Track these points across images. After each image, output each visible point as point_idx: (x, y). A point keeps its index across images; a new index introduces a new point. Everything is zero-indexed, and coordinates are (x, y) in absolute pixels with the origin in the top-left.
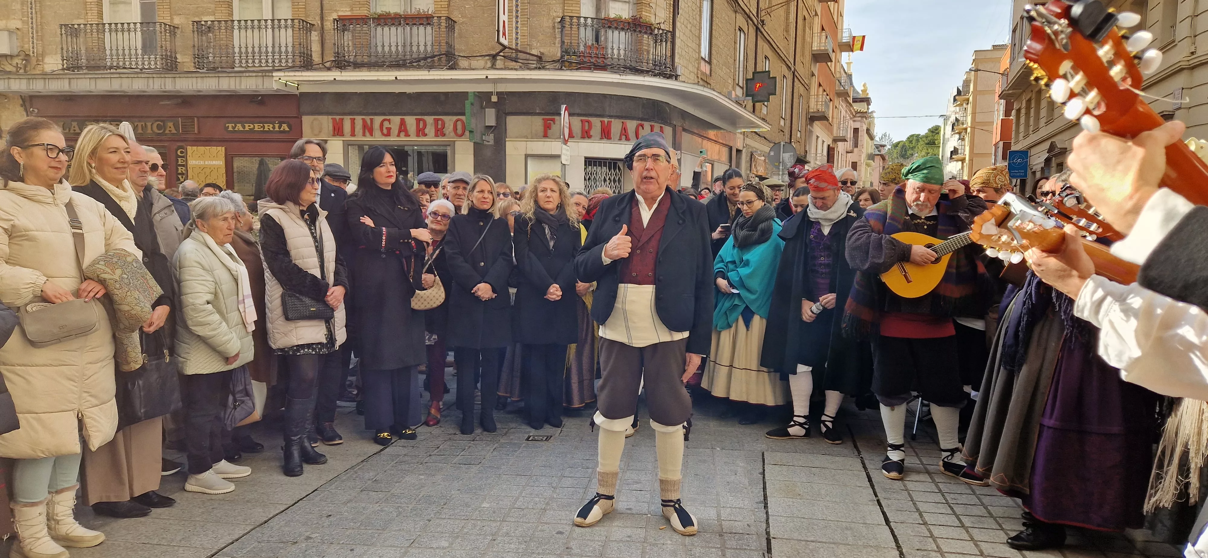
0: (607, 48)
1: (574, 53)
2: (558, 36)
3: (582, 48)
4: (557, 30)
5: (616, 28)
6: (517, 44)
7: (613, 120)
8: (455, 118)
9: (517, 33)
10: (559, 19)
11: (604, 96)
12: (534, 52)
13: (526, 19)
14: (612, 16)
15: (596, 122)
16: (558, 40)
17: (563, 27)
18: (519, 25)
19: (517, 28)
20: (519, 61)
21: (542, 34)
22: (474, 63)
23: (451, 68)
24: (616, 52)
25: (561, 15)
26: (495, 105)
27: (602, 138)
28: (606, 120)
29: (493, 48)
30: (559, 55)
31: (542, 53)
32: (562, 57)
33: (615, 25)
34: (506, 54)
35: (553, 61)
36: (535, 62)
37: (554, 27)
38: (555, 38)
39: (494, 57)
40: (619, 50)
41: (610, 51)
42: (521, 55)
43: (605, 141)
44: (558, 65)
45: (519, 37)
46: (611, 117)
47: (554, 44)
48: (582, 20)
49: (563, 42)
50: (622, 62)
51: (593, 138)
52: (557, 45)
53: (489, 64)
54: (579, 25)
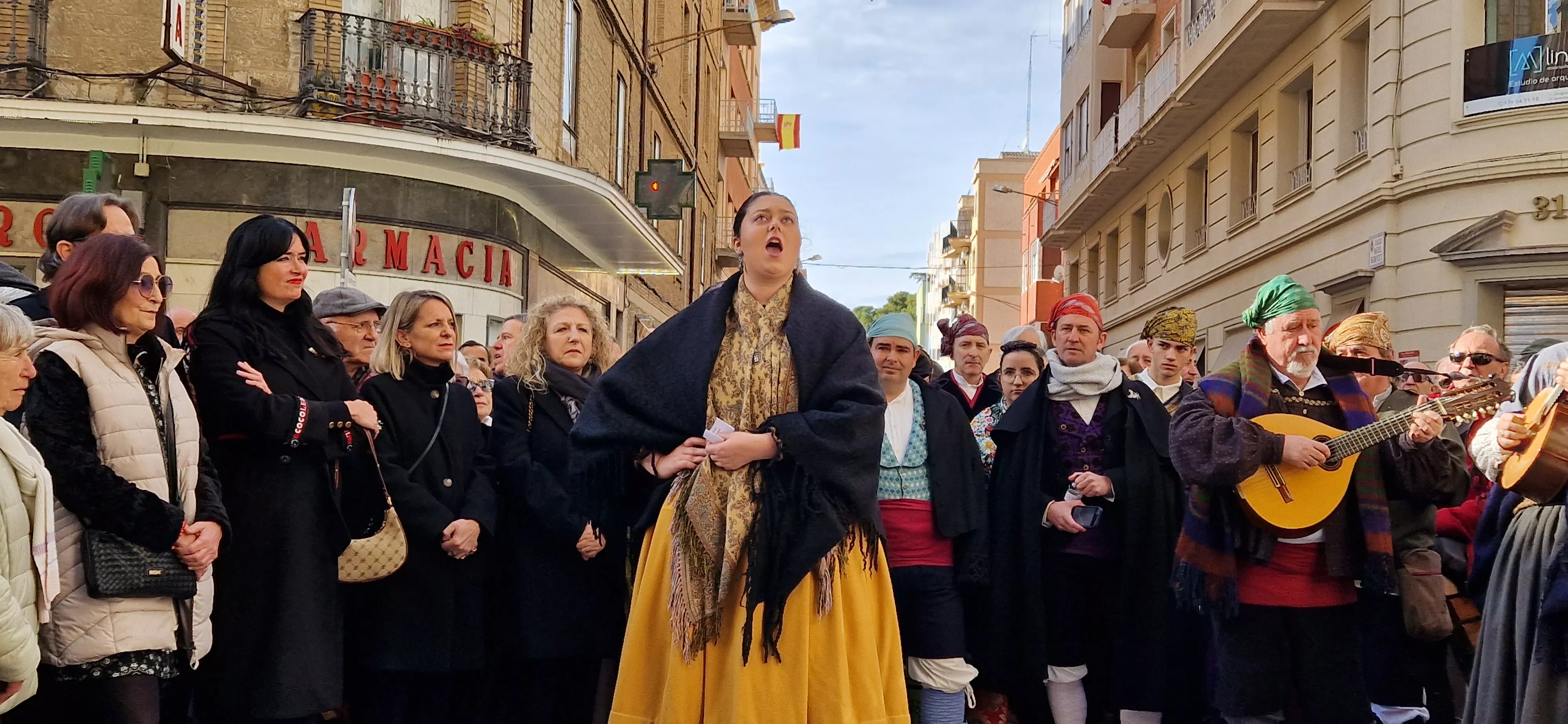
0: (402, 84)
1: (333, 86)
2: (295, 49)
3: (349, 79)
4: (291, 37)
5: (423, 45)
6: (198, 58)
7: (410, 230)
8: (40, 207)
9: (199, 35)
10: (298, 16)
11: (394, 180)
12: (238, 77)
13: (221, 8)
14: (415, 20)
15: (376, 233)
16: (293, 57)
17: (307, 34)
18: (204, 18)
19: (199, 24)
20: (202, 91)
21: (257, 42)
22: (98, 90)
23: (36, 96)
24: (422, 92)
25: (302, 7)
26: (141, 183)
27: (386, 268)
28: (396, 229)
29: (141, 62)
30: (295, 88)
31: (258, 83)
32: (305, 91)
33: (422, 38)
34: (173, 77)
35: (287, 99)
36: (240, 98)
37: (285, 30)
38: (288, 52)
39: (141, 82)
40: (429, 89)
41: (408, 90)
42: (206, 80)
43: (393, 272)
44: (293, 109)
45: (204, 43)
46: (406, 223)
47: (285, 64)
48: (352, 22)
49: (307, 65)
50: (433, 114)
51: (367, 265)
52: (290, 67)
53: (129, 95)
54: (344, 30)
